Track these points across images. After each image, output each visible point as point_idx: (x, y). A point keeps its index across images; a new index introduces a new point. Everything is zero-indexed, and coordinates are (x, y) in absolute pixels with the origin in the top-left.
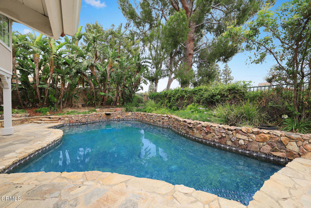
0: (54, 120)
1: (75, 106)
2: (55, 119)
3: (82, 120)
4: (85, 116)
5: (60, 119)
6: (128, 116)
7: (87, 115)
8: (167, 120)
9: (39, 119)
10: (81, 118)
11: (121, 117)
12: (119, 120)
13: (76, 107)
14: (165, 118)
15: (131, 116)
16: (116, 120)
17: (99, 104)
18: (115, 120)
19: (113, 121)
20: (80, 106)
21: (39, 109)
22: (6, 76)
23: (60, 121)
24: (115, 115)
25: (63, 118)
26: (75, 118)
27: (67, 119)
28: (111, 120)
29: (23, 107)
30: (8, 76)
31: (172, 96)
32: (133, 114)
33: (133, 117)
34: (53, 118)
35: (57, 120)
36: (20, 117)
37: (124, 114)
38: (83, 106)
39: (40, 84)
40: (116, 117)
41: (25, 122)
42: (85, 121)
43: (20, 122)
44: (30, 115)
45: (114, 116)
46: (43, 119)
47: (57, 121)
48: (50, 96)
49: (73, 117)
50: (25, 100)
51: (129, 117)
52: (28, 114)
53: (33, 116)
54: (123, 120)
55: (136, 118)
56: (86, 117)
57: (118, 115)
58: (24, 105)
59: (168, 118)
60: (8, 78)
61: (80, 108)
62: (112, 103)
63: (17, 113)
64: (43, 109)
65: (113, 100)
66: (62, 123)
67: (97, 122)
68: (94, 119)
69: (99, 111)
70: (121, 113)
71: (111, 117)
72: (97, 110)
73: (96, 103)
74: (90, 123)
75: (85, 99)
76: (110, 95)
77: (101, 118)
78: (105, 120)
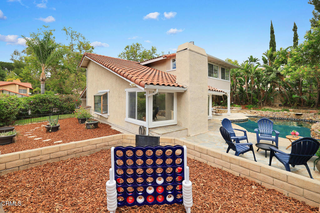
1: (273, 105)
5: (255, 113)
10: (269, 114)
11: (314, 119)
16: (308, 121)
17: (295, 104)
20: (278, 105)
21: (247, 106)
24: (306, 116)
25: (257, 112)
27: (259, 113)
34: (252, 112)
36: (238, 109)
37: (317, 116)
38: (280, 105)
39: (248, 91)
41: (239, 112)
42: (273, 117)
46: (248, 112)
48: (254, 98)
49: (264, 113)
50: (242, 100)
52: (241, 108)
53: (244, 109)
56: (274, 114)
57: (310, 117)
58: (241, 103)
61: (277, 107)
63: (237, 107)
64: (249, 106)
65: (314, 101)
66: (256, 115)
67: (285, 119)
68: (281, 116)
69: (292, 111)
70: (313, 116)
71: (302, 118)
72: (289, 109)
73: (291, 104)
74: (277, 119)
75: (281, 100)
76: (304, 97)
77: (290, 117)
78: (294, 119)
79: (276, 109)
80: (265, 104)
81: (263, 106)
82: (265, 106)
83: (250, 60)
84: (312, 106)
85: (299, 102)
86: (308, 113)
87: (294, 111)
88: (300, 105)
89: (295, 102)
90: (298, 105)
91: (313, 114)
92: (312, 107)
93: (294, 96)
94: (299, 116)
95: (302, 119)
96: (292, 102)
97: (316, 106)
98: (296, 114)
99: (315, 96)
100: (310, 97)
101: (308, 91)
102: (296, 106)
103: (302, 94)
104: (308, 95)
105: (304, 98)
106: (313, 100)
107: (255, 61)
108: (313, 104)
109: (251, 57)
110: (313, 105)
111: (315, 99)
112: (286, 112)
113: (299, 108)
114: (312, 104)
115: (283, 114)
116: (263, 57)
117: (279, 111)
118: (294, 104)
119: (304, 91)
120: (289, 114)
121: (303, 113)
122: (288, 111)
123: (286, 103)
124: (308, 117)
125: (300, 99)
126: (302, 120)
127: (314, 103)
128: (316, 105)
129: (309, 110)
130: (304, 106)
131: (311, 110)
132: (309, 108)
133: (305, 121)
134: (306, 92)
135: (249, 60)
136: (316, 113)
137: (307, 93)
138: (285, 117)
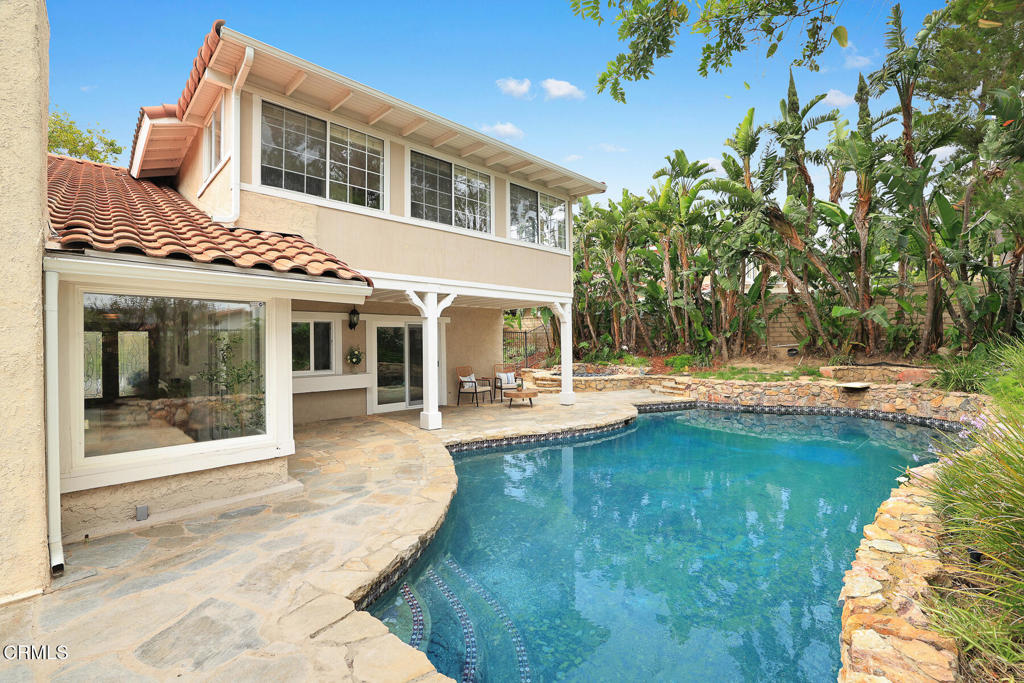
1: (766, 353)
3: (742, 397)
4: (754, 386)
6: (947, 410)
7: (759, 386)
10: (741, 390)
11: (914, 407)
12: (901, 420)
13: (768, 357)
15: (962, 412)
16: (890, 416)
17: (846, 347)
18: (886, 419)
19: (876, 417)
20: (783, 352)
21: (673, 359)
22: (557, 302)
23: (688, 392)
24: (883, 395)
25: (695, 386)
29: (654, 351)
30: (563, 302)
32: (968, 402)
36: (635, 373)
37: (925, 397)
38: (793, 352)
40: (887, 407)
41: (638, 386)
42: (753, 403)
43: (627, 383)
44: (652, 371)
45: (880, 401)
46: (668, 383)
48: (696, 326)
49: (718, 388)
51: (951, 415)
52: (648, 369)
54: (923, 424)
56: (757, 389)
57: (899, 401)
58: (655, 347)
60: (562, 305)
61: (781, 361)
65: (916, 331)
66: (692, 399)
67: (802, 413)
68: (787, 400)
69: (832, 374)
70: (910, 393)
71: (866, 404)
72: (822, 369)
73: (830, 347)
74: (771, 412)
75: (797, 332)
76: (877, 315)
77: (819, 402)
78: (837, 412)
79: (772, 369)
80: (736, 348)
81: (731, 357)
82: (740, 355)
83: (673, 168)
84: (907, 352)
85: (859, 337)
86: (891, 381)
87: (840, 374)
88: (863, 350)
89: (845, 338)
90: (855, 347)
91: (909, 385)
92: (907, 356)
93: (837, 312)
94: (854, 398)
95: (865, 408)
96: (835, 336)
97: (922, 351)
98: (846, 388)
99: (919, 310)
100: (900, 316)
101: (895, 291)
102: (850, 352)
103: (871, 301)
104: (892, 304)
105: (879, 319)
106: (913, 324)
107: (696, 172)
108: (912, 344)
109: (680, 155)
110: (912, 348)
111: (919, 321)
112: (805, 380)
113: (861, 362)
114: (906, 342)
115: (792, 390)
116: (725, 155)
117: (779, 377)
118: (840, 345)
119: (878, 291)
120: (816, 390)
121: (872, 380)
122: (815, 374)
123: (815, 341)
124: (889, 399)
125: (863, 322)
126: (866, 416)
127: (915, 336)
128: (923, 344)
129: (895, 369)
130: (877, 351)
131: (904, 369)
132: (896, 359)
133: (878, 419)
134: (883, 293)
135: (669, 167)
136: (921, 380)
137: (889, 299)
138: (802, 402)
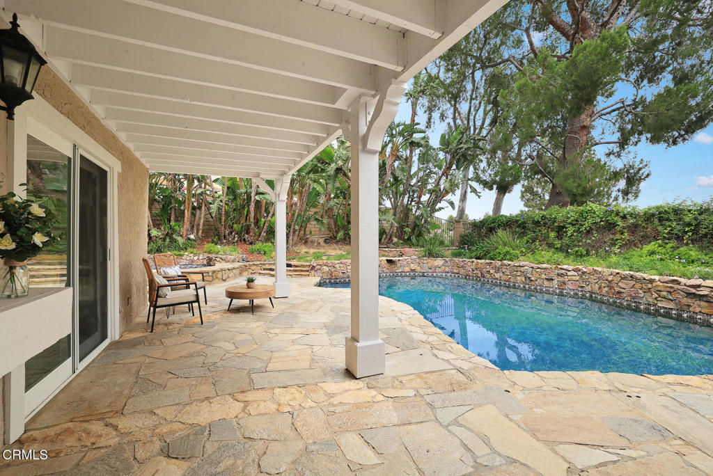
0: (302, 271)
1: (312, 242)
2: (303, 269)
5: (313, 268)
6: (436, 267)
8: (578, 278)
9: (264, 267)
11: (418, 269)
12: (413, 275)
13: (315, 244)
14: (569, 273)
15: (444, 267)
16: (408, 274)
18: (406, 276)
19: (401, 276)
20: (324, 240)
23: (312, 272)
24: (405, 263)
25: (319, 267)
26: (340, 267)
27: (326, 269)
28: (397, 276)
31: (571, 224)
32: (447, 262)
33: (447, 269)
34: (296, 266)
35: (308, 271)
36: (233, 261)
37: (425, 262)
38: (327, 241)
40: (407, 269)
41: (245, 273)
45: (404, 266)
47: (308, 273)
49: (337, 266)
51: (438, 270)
54: (423, 276)
55: (455, 271)
57: (412, 265)
59: (580, 273)
61: (323, 247)
62: (385, 236)
66: (318, 278)
70: (418, 260)
71: (398, 269)
82: (296, 243)
91: (416, 257)
94: (393, 266)
124: (408, 265)
